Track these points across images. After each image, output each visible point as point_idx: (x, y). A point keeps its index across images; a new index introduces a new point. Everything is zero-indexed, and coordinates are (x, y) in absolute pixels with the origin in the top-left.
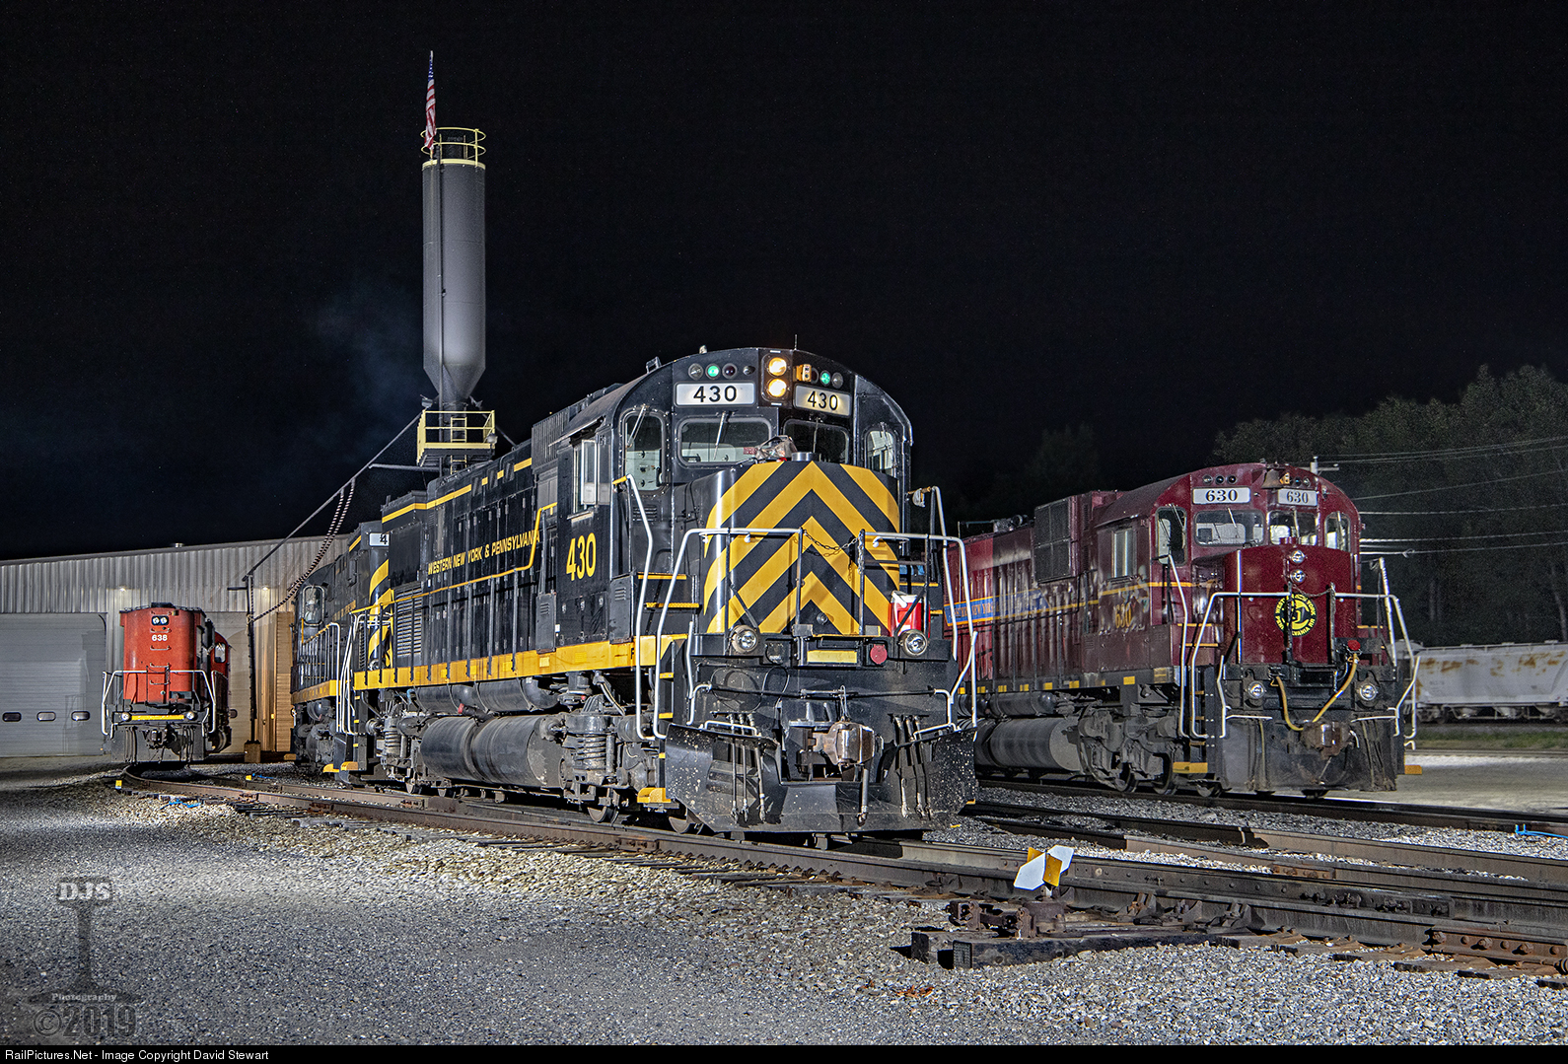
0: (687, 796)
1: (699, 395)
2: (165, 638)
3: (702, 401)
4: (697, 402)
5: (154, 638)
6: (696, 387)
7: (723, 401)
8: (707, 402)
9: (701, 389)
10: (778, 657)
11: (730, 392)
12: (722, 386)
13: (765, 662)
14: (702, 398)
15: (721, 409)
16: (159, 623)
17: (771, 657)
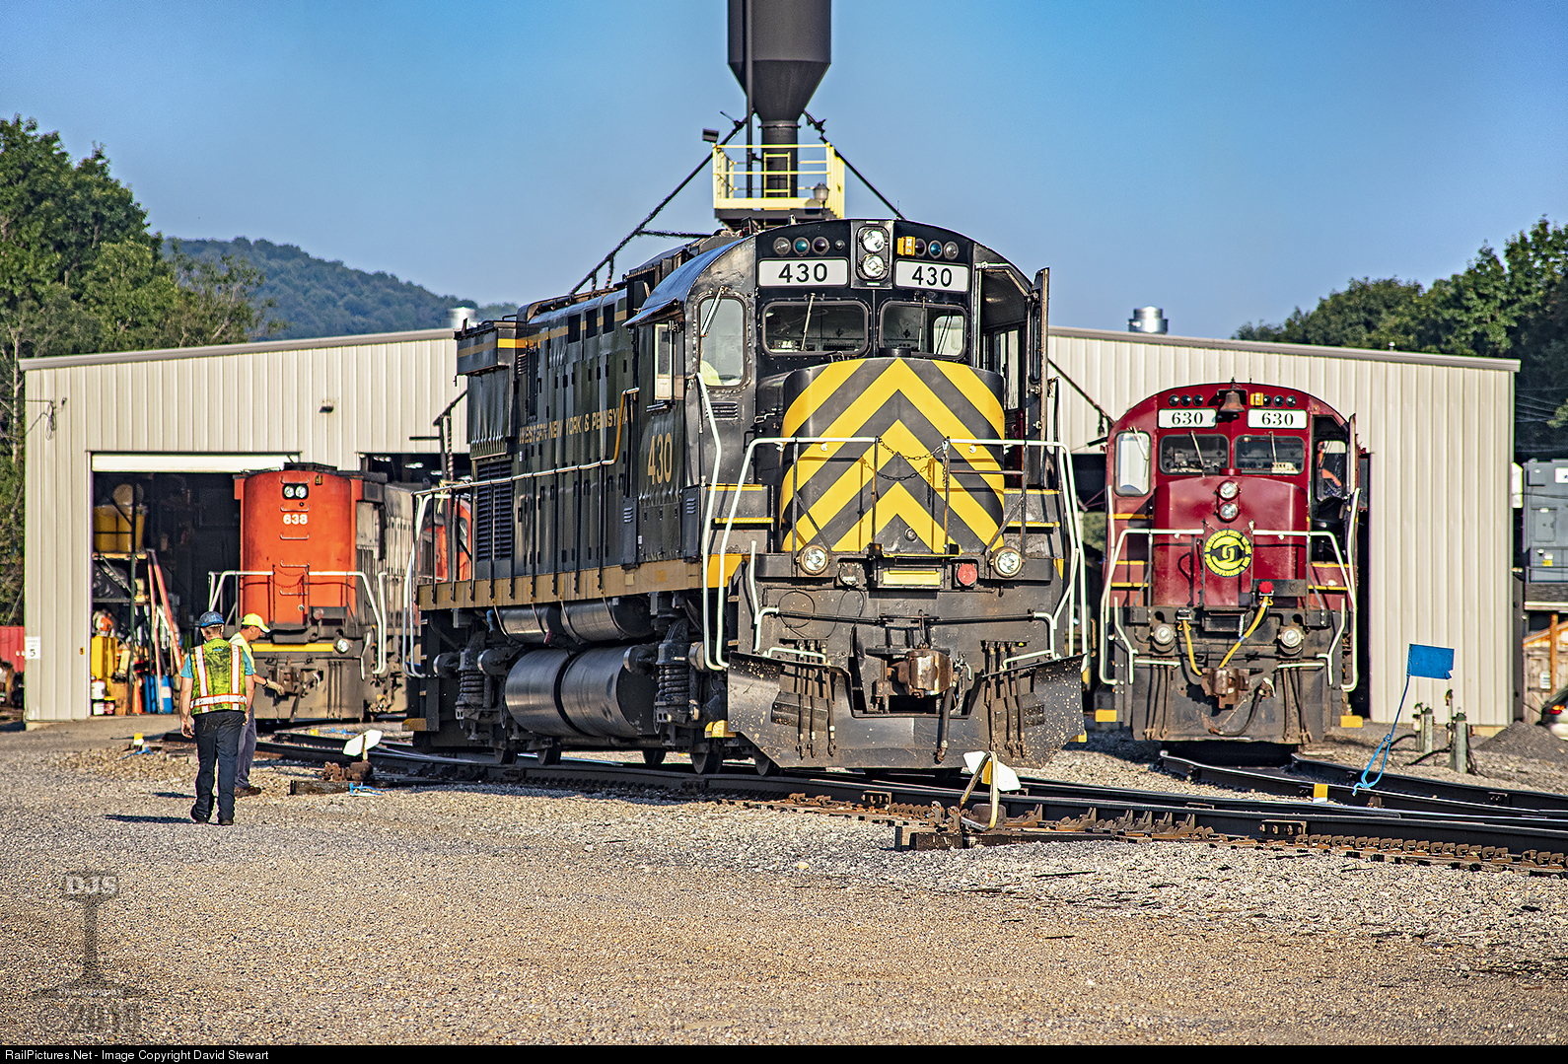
0: (750, 729)
1: (785, 274)
2: (304, 519)
3: (788, 281)
4: (783, 282)
5: (287, 519)
6: (781, 264)
7: (812, 282)
8: (794, 282)
9: (787, 267)
10: (853, 578)
11: (820, 270)
12: (811, 264)
13: (839, 583)
14: (789, 277)
15: (809, 290)
16: (295, 497)
17: (845, 579)
